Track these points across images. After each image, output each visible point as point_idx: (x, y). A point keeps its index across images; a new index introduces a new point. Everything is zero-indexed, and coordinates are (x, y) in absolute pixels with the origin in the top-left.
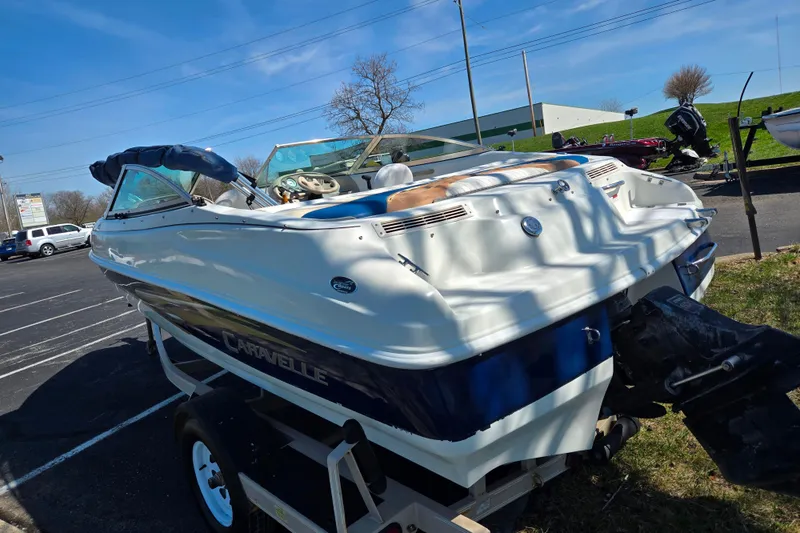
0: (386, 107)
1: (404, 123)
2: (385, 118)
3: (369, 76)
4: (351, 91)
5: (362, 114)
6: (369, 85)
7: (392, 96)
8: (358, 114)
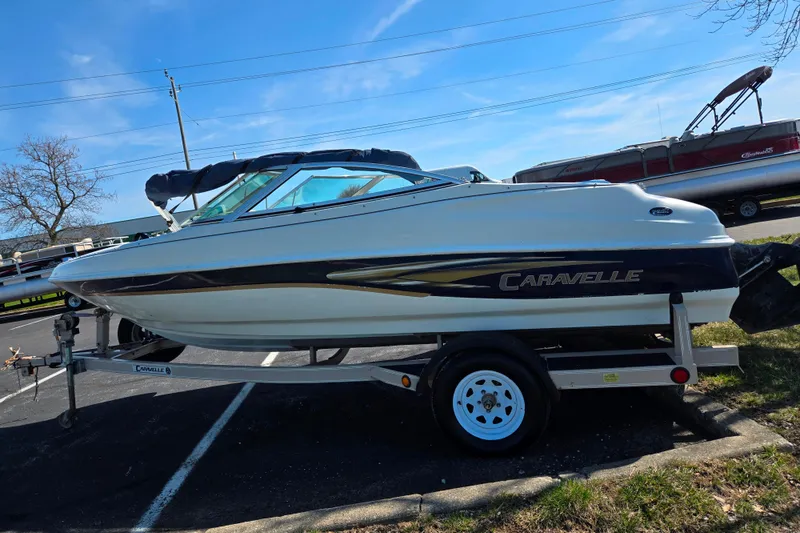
0: (67, 196)
1: (89, 213)
2: (63, 208)
3: (42, 159)
4: (14, 174)
5: (31, 202)
6: (43, 169)
7: (73, 183)
8: (26, 201)
